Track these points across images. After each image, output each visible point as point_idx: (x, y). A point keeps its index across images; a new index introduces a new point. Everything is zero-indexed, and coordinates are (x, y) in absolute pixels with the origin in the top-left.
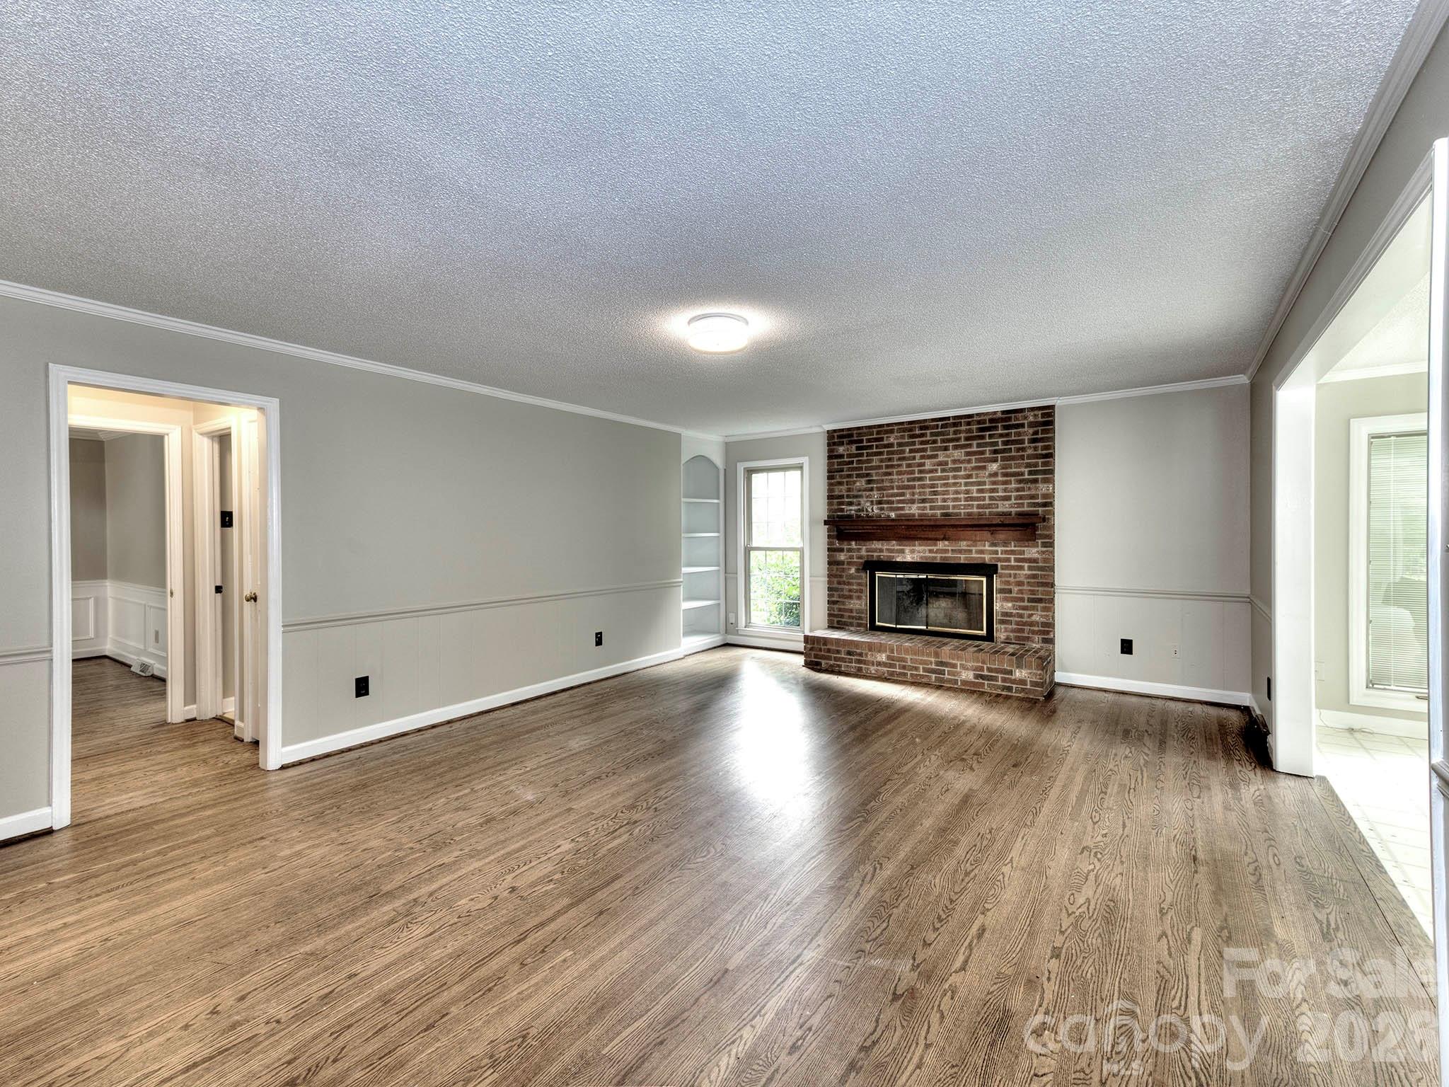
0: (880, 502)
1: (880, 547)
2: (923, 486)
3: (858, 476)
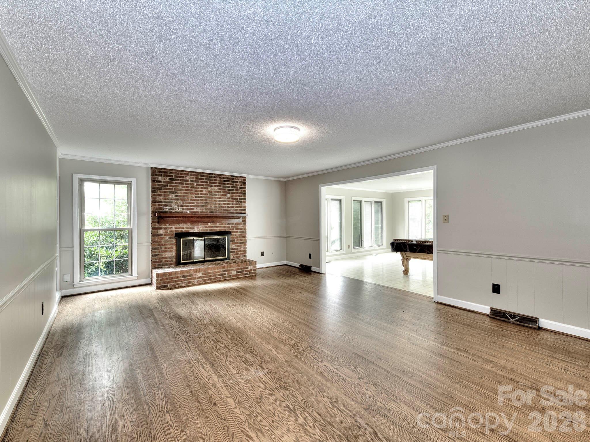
0: (182, 206)
1: (182, 226)
2: (202, 200)
3: (170, 192)
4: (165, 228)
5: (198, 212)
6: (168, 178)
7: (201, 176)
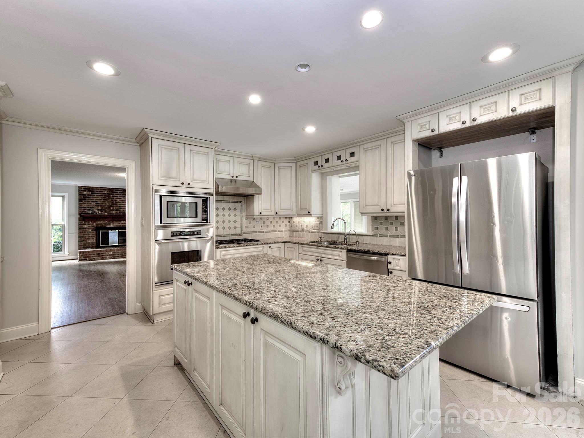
0: (100, 210)
1: (101, 223)
2: (117, 206)
3: (92, 202)
4: (88, 224)
5: (114, 214)
6: (91, 192)
7: (116, 190)
